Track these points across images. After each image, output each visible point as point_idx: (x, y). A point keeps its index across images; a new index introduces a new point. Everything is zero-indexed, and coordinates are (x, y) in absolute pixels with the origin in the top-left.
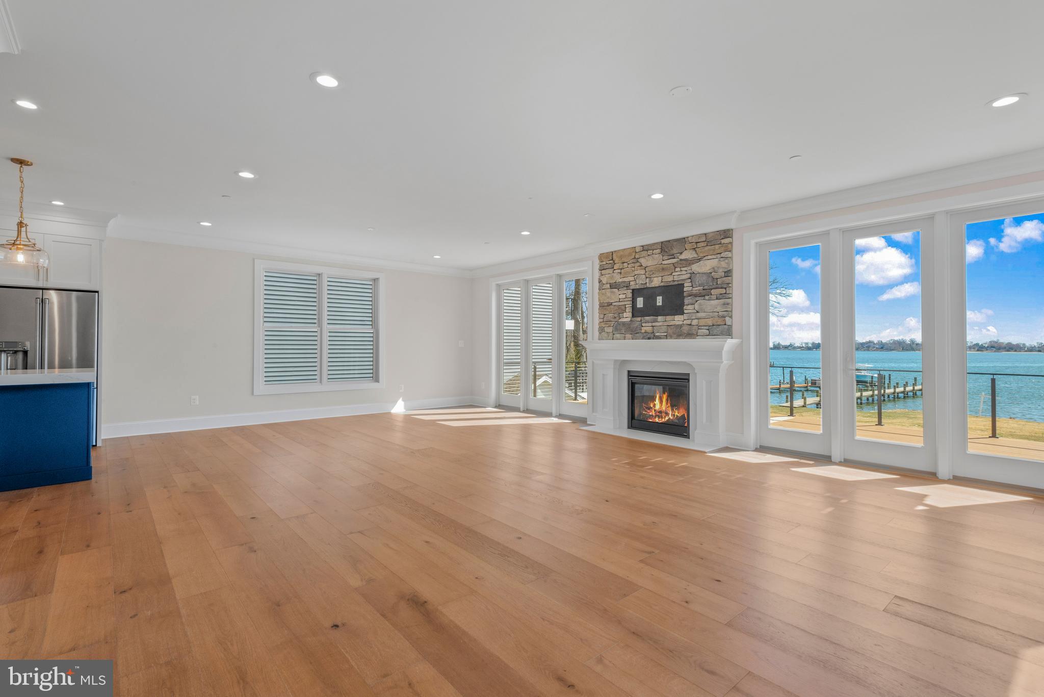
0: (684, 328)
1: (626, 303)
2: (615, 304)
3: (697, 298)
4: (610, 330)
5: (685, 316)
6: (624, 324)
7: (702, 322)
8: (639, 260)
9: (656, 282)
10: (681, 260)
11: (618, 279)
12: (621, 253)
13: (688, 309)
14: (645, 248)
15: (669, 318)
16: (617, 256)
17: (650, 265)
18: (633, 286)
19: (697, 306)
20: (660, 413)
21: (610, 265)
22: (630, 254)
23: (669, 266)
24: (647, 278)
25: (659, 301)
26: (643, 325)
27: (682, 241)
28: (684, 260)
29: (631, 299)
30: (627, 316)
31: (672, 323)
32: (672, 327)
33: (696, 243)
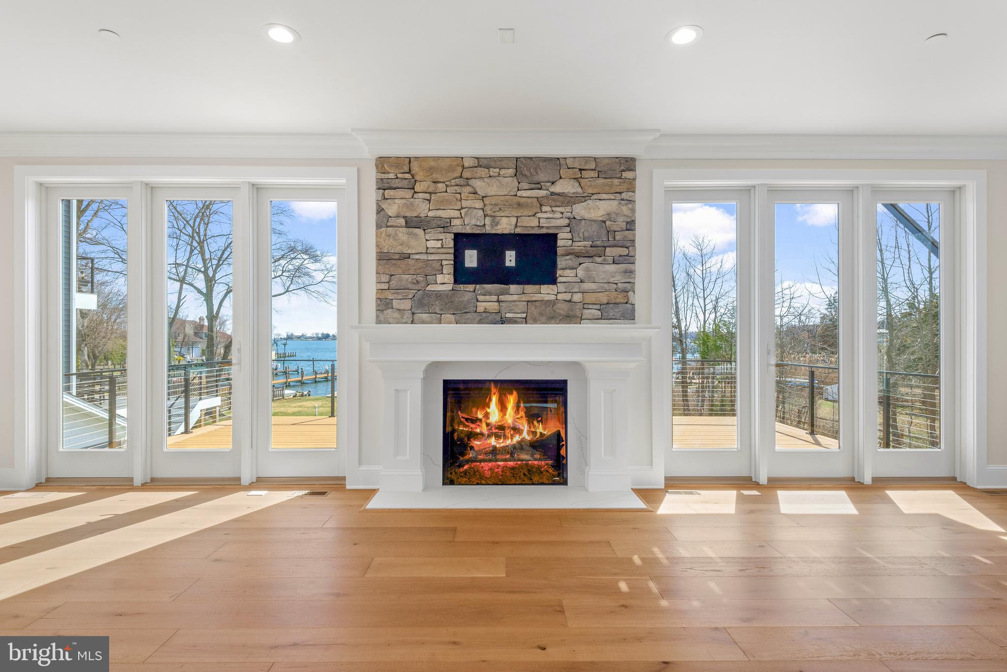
0: (559, 305)
1: (443, 257)
2: (417, 257)
3: (581, 260)
4: (406, 305)
6: (438, 295)
7: (590, 298)
8: (471, 182)
9: (506, 226)
10: (553, 194)
11: (422, 209)
12: (433, 164)
13: (564, 275)
14: (484, 163)
15: (529, 288)
16: (420, 166)
17: (493, 193)
18: (458, 226)
19: (581, 272)
20: (500, 430)
21: (405, 183)
22: (451, 169)
23: (530, 200)
25: (510, 258)
27: (556, 162)
28: (558, 194)
29: (452, 251)
30: (444, 281)
31: (537, 297)
32: (537, 304)
33: (580, 170)
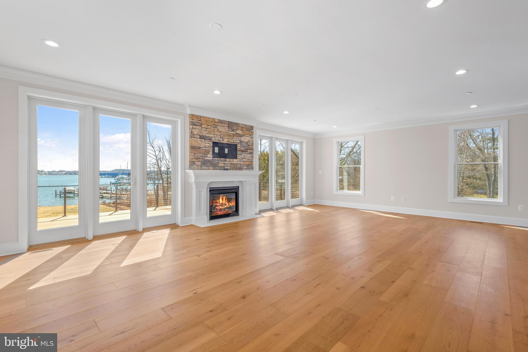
0: (238, 165)
1: (210, 149)
2: (203, 148)
3: (243, 153)
4: (199, 163)
5: (238, 160)
6: (209, 161)
7: (245, 163)
8: (217, 127)
9: (225, 141)
10: (236, 133)
11: (204, 133)
12: (207, 119)
13: (239, 157)
14: (221, 122)
15: (231, 160)
16: (204, 119)
17: (222, 131)
18: (214, 140)
19: (243, 156)
20: (222, 205)
21: (200, 124)
22: (212, 122)
23: (231, 134)
24: (221, 137)
25: (226, 151)
26: (219, 162)
27: (237, 124)
28: (238, 134)
29: (212, 147)
30: (210, 157)
31: (233, 162)
32: (233, 164)
33: (243, 128)
